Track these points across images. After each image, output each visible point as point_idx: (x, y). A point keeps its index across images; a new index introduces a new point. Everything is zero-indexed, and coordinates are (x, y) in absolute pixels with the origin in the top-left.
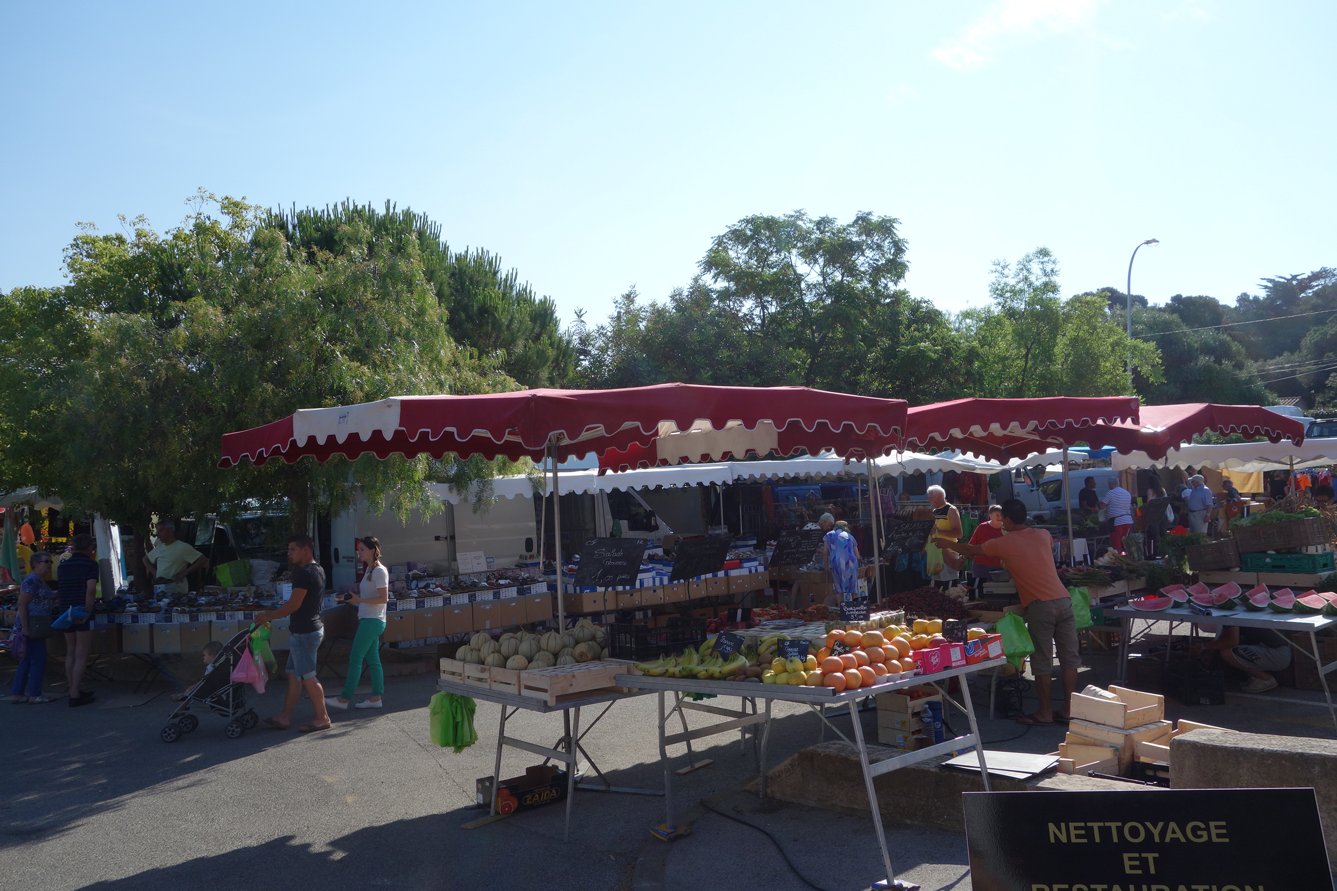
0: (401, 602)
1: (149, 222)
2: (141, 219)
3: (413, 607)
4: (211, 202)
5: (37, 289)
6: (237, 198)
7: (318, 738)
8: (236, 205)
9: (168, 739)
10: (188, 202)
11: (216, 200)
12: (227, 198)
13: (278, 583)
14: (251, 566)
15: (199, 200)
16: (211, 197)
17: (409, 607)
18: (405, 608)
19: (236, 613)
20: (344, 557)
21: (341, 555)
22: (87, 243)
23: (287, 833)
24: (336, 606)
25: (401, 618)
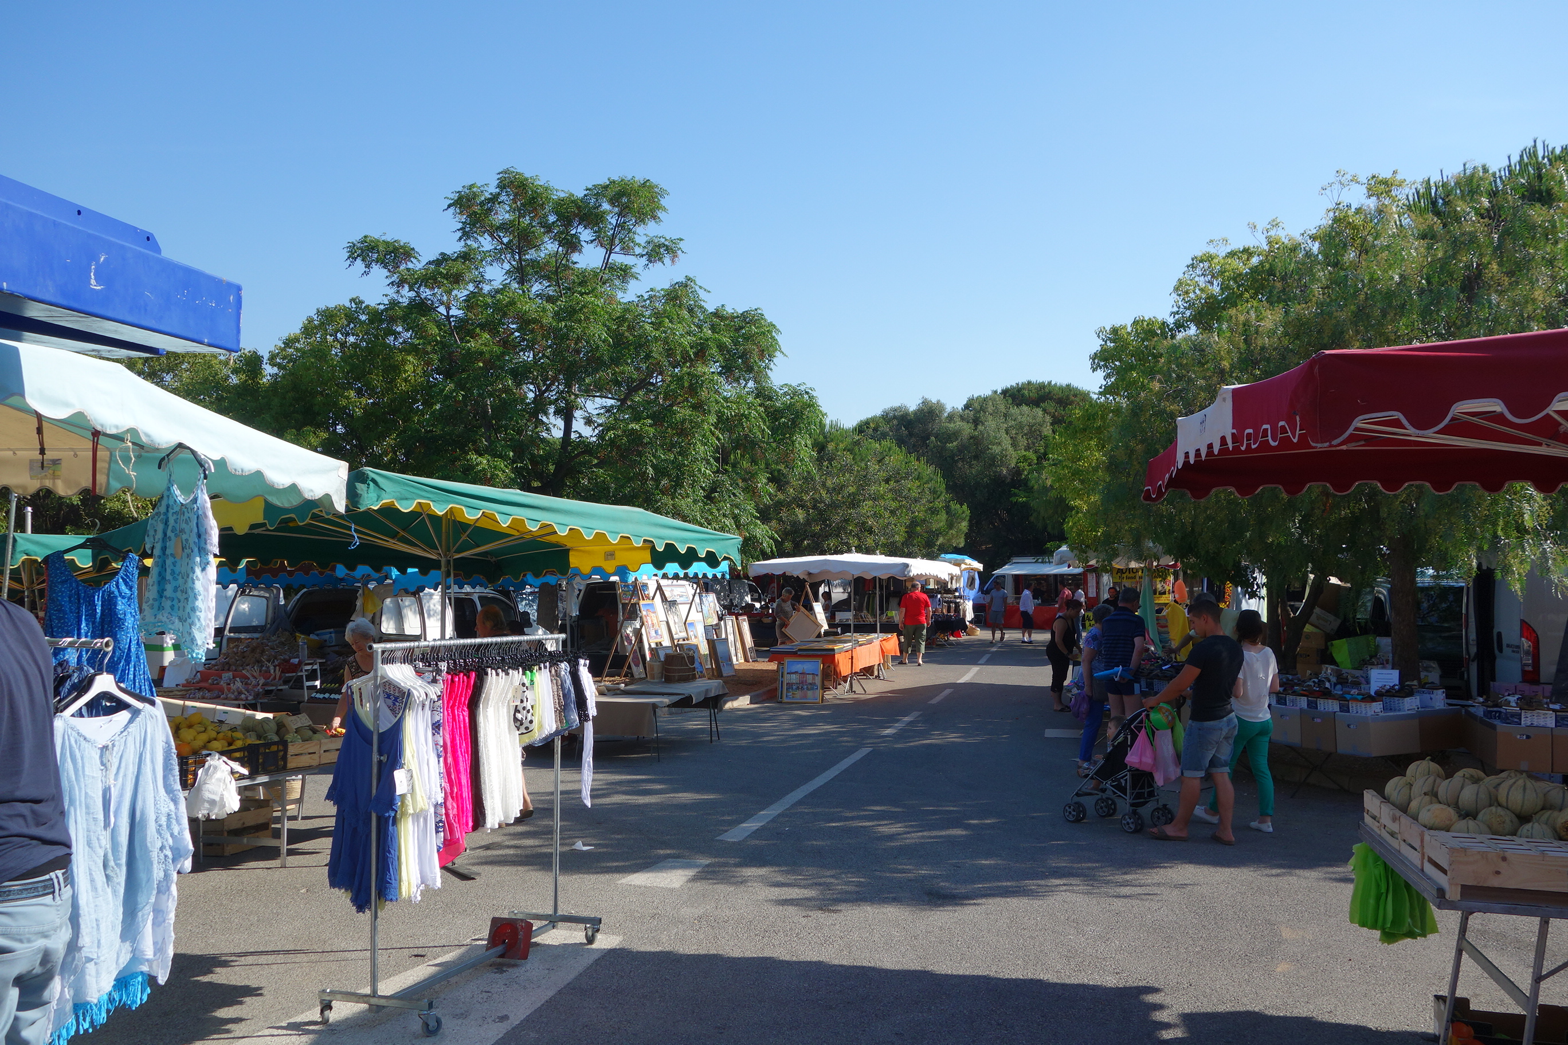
0: (1529, 714)
1: (1283, 226)
2: (1275, 224)
3: (1551, 722)
4: (1354, 186)
5: (1146, 318)
6: (1385, 174)
7: (1331, 879)
8: (1385, 182)
9: (1126, 828)
10: (1323, 192)
11: (1358, 183)
12: (1374, 177)
13: (1369, 667)
14: (1377, 647)
15: (1337, 186)
16: (1354, 180)
17: (1542, 724)
18: (1535, 724)
19: (1298, 698)
20: (1508, 646)
21: (1505, 642)
22: (1201, 261)
23: (1152, 982)
24: (1442, 707)
25: (1528, 737)
